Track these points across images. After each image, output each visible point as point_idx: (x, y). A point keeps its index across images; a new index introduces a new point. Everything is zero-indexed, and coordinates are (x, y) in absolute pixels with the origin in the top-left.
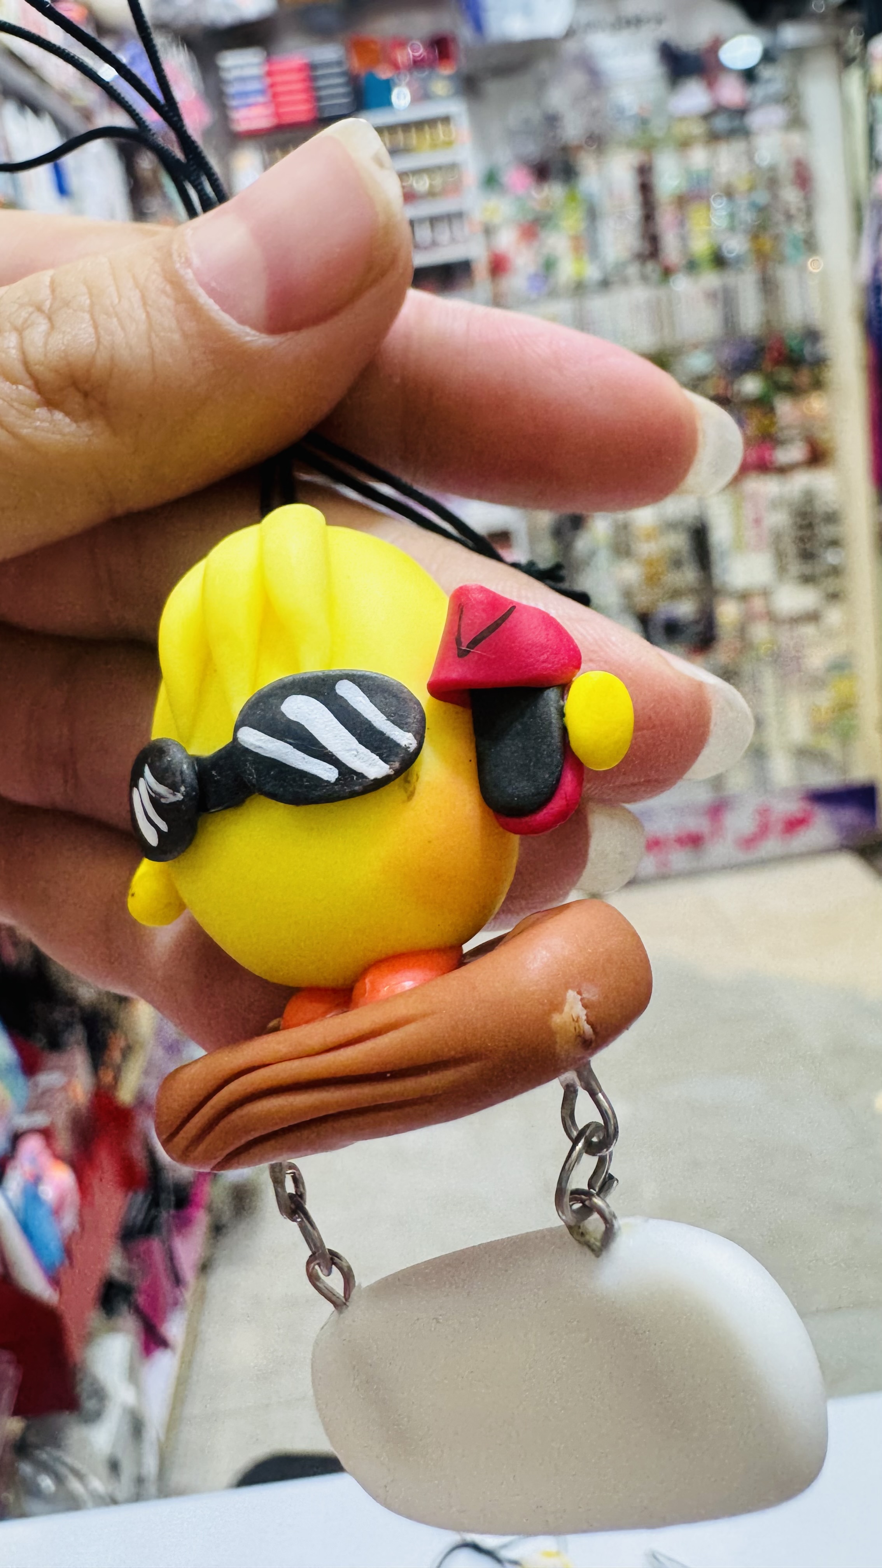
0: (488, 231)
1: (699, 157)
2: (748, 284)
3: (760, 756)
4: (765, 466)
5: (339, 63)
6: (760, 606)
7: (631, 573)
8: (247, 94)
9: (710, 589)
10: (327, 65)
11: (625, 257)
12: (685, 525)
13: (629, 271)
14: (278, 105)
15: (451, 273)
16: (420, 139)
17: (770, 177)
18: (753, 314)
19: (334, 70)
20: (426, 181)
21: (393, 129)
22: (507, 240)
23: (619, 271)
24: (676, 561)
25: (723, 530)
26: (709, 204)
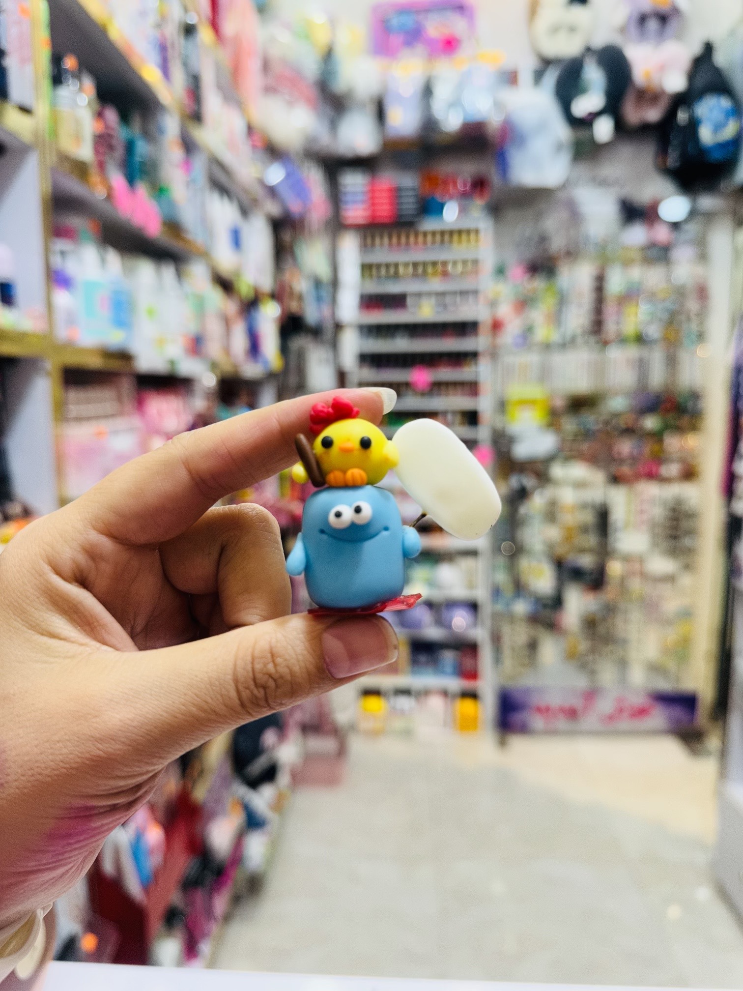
0: (493, 304)
1: (636, 273)
2: (657, 358)
3: (623, 664)
4: (652, 476)
5: (414, 189)
6: (637, 566)
7: (553, 533)
8: (355, 202)
9: (604, 551)
10: (407, 189)
11: (579, 331)
12: (593, 506)
13: (579, 340)
14: (374, 211)
15: (465, 328)
16: (460, 241)
17: (680, 292)
18: (657, 378)
19: (411, 193)
20: (460, 268)
21: (443, 233)
22: (505, 311)
23: (573, 340)
24: (584, 529)
25: (619, 514)
26: (637, 304)
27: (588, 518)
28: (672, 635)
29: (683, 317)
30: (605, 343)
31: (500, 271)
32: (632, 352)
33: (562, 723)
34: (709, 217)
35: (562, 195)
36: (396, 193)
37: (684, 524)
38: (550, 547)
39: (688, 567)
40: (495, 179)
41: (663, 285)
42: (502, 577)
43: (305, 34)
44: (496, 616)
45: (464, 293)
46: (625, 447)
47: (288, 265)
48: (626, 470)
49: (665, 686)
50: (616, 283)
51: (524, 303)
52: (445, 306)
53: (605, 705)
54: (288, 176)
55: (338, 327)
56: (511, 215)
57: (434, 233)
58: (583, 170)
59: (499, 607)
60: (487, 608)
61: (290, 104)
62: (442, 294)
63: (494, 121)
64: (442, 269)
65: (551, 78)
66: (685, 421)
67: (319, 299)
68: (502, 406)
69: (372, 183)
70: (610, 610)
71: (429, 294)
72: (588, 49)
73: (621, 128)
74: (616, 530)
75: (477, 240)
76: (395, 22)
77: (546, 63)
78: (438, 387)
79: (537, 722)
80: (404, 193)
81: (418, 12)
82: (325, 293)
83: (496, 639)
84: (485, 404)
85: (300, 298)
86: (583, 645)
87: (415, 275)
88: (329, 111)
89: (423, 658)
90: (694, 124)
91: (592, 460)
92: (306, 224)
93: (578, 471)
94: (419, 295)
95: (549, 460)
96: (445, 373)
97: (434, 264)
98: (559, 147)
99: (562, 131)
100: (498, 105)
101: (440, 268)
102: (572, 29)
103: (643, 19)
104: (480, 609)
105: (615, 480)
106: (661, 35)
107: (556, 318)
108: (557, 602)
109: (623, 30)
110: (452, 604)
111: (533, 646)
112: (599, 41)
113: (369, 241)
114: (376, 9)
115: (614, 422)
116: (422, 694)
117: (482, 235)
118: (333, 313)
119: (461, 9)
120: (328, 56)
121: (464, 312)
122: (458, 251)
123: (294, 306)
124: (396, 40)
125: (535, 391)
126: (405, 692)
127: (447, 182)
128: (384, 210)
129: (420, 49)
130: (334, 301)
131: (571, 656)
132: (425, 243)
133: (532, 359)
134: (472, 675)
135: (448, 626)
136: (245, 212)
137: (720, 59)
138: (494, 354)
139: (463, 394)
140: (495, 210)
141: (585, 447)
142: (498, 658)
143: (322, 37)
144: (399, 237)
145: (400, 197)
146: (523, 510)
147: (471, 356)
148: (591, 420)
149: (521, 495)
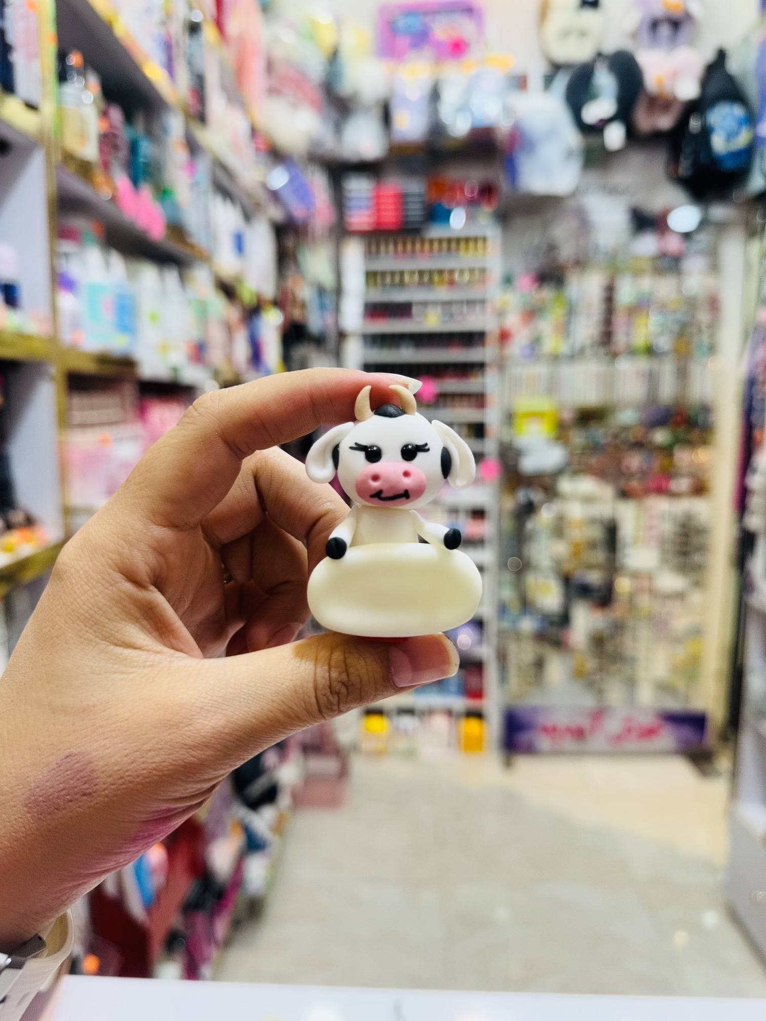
0: (501, 314)
1: (647, 283)
2: (667, 370)
3: (631, 683)
4: (662, 491)
5: (420, 195)
6: (645, 584)
7: (561, 549)
8: (360, 208)
9: (613, 567)
10: (414, 195)
11: (588, 342)
12: (602, 522)
13: (588, 352)
14: (379, 217)
15: (472, 338)
16: (467, 249)
17: (691, 303)
18: (667, 391)
19: (416, 199)
20: (467, 277)
21: (449, 241)
22: (512, 321)
23: (582, 351)
24: (592, 545)
25: (627, 530)
26: (648, 315)
27: (597, 533)
28: (681, 653)
29: (694, 329)
30: (614, 355)
31: (508, 280)
32: (642, 364)
33: (568, 743)
34: (721, 227)
35: (571, 203)
36: (402, 198)
37: (695, 540)
38: (558, 563)
39: (698, 584)
40: (504, 185)
41: (673, 296)
42: (508, 594)
43: (310, 34)
44: (502, 634)
45: (471, 303)
46: (634, 461)
47: (291, 273)
48: (635, 484)
49: (674, 705)
50: (626, 293)
51: (532, 313)
52: (451, 316)
53: (613, 725)
54: (292, 180)
55: (342, 336)
56: (519, 222)
57: (440, 241)
58: (593, 177)
59: (506, 624)
60: (493, 627)
61: (294, 106)
62: (449, 303)
63: (503, 126)
64: (448, 278)
65: (561, 83)
66: (695, 434)
67: (322, 307)
68: (510, 418)
69: (378, 188)
70: (618, 628)
71: (435, 303)
72: (599, 55)
73: (633, 136)
74: (624, 546)
75: (485, 248)
76: (402, 23)
77: (556, 68)
78: (444, 398)
79: (544, 742)
80: (410, 199)
81: (425, 14)
82: (329, 301)
83: (502, 657)
84: (492, 416)
85: (303, 306)
86: (591, 664)
87: (421, 283)
88: (334, 114)
90: (706, 132)
91: (601, 474)
92: (309, 230)
93: (587, 485)
94: (425, 304)
95: (558, 473)
96: (452, 385)
97: (441, 272)
98: (569, 154)
99: (572, 138)
100: (507, 110)
101: (446, 276)
102: (583, 34)
103: (655, 25)
104: (485, 627)
105: (624, 494)
106: (674, 40)
107: (565, 329)
108: (564, 619)
109: (635, 35)
111: (539, 664)
112: (611, 45)
113: (374, 248)
114: (383, 11)
115: (623, 436)
116: (425, 714)
117: (490, 243)
118: (337, 322)
119: (469, 11)
120: (334, 57)
121: (471, 322)
122: (465, 259)
123: (297, 314)
124: (403, 42)
125: (544, 404)
126: (409, 711)
127: (454, 188)
128: (390, 217)
129: (427, 52)
130: (337, 309)
131: (579, 674)
132: (431, 250)
133: (541, 370)
134: (477, 693)
136: (248, 217)
137: (734, 66)
138: (501, 365)
139: (470, 406)
140: (504, 217)
141: (593, 461)
142: (503, 677)
143: (328, 38)
144: (404, 244)
145: (406, 203)
146: (530, 525)
147: (478, 367)
148: (600, 433)
149: (529, 509)
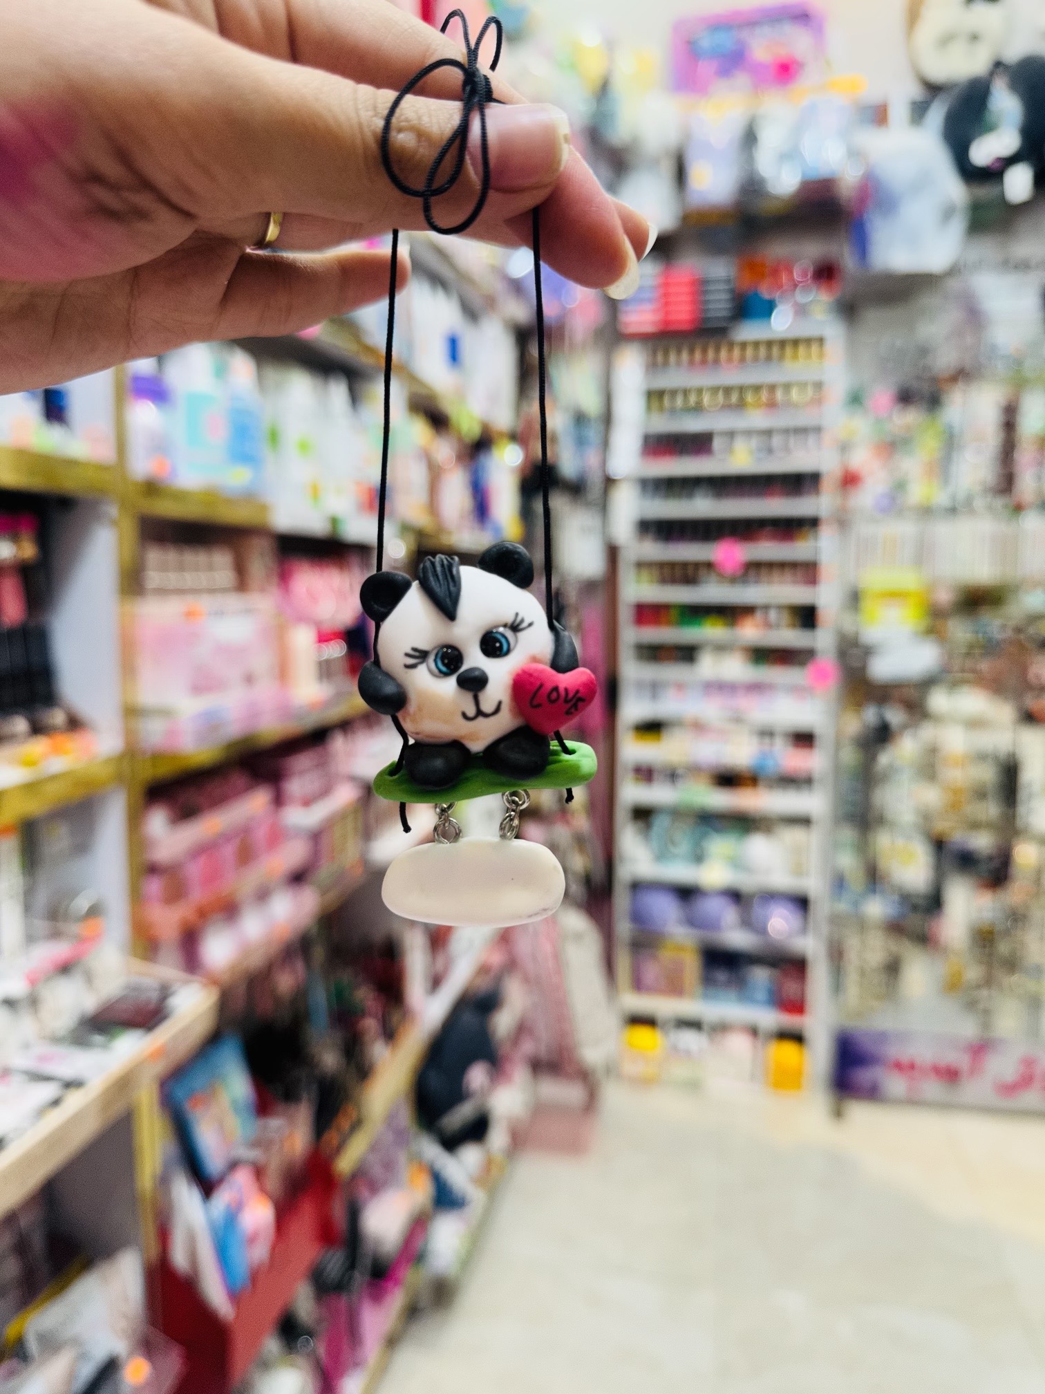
0: (845, 447)
3: (1035, 1005)
5: (728, 281)
7: (931, 796)
8: (640, 301)
9: (1010, 828)
10: (717, 281)
11: (977, 489)
12: (996, 758)
13: (979, 503)
14: (667, 313)
15: (801, 483)
16: (795, 357)
19: (722, 287)
20: (793, 395)
21: (769, 344)
22: (861, 459)
23: (969, 501)
24: (980, 794)
25: (1034, 773)
27: (988, 775)
30: (1018, 508)
31: (856, 399)
35: (953, 284)
36: (700, 286)
38: (926, 817)
40: (849, 264)
42: (848, 861)
43: (571, 62)
44: (836, 920)
45: (800, 431)
50: (1033, 418)
51: (891, 447)
52: (770, 451)
53: (1003, 1066)
55: (609, 482)
56: (872, 316)
57: (756, 344)
58: (986, 248)
59: (843, 906)
60: (822, 906)
62: (768, 433)
63: (849, 177)
64: (770, 396)
65: (939, 112)
67: (581, 442)
68: (855, 599)
69: (666, 274)
70: (1017, 918)
71: (749, 433)
72: (998, 65)
74: (1030, 796)
75: (821, 355)
76: (706, 42)
77: (933, 89)
78: (755, 569)
79: (895, 1085)
80: (711, 287)
81: (741, 26)
82: (593, 433)
84: (827, 597)
85: (554, 438)
86: (973, 973)
87: (727, 407)
88: (605, 172)
89: (721, 975)
91: (996, 686)
92: (566, 333)
93: (973, 702)
94: (731, 434)
95: (928, 683)
96: (767, 549)
97: (757, 389)
98: (948, 213)
99: (954, 189)
100: (854, 154)
101: (764, 396)
104: (812, 907)
105: (1030, 718)
107: (943, 467)
108: (934, 902)
110: (770, 896)
111: (893, 968)
112: (1016, 51)
113: (660, 358)
114: (678, 26)
115: (1031, 630)
116: (721, 1028)
117: (829, 347)
118: (604, 462)
119: (803, 17)
120: (603, 91)
121: (799, 460)
122: (794, 369)
124: (706, 68)
125: (908, 579)
126: (694, 1024)
127: (778, 270)
128: (683, 314)
129: (742, 80)
130: (605, 444)
131: (952, 986)
132: (743, 359)
133: (905, 529)
134: (796, 1006)
135: (762, 930)
136: (471, 313)
138: (843, 522)
139: (795, 582)
140: (849, 310)
141: (984, 666)
142: (837, 985)
143: (594, 67)
146: (884, 759)
147: (809, 524)
148: (995, 624)
149: (882, 735)
